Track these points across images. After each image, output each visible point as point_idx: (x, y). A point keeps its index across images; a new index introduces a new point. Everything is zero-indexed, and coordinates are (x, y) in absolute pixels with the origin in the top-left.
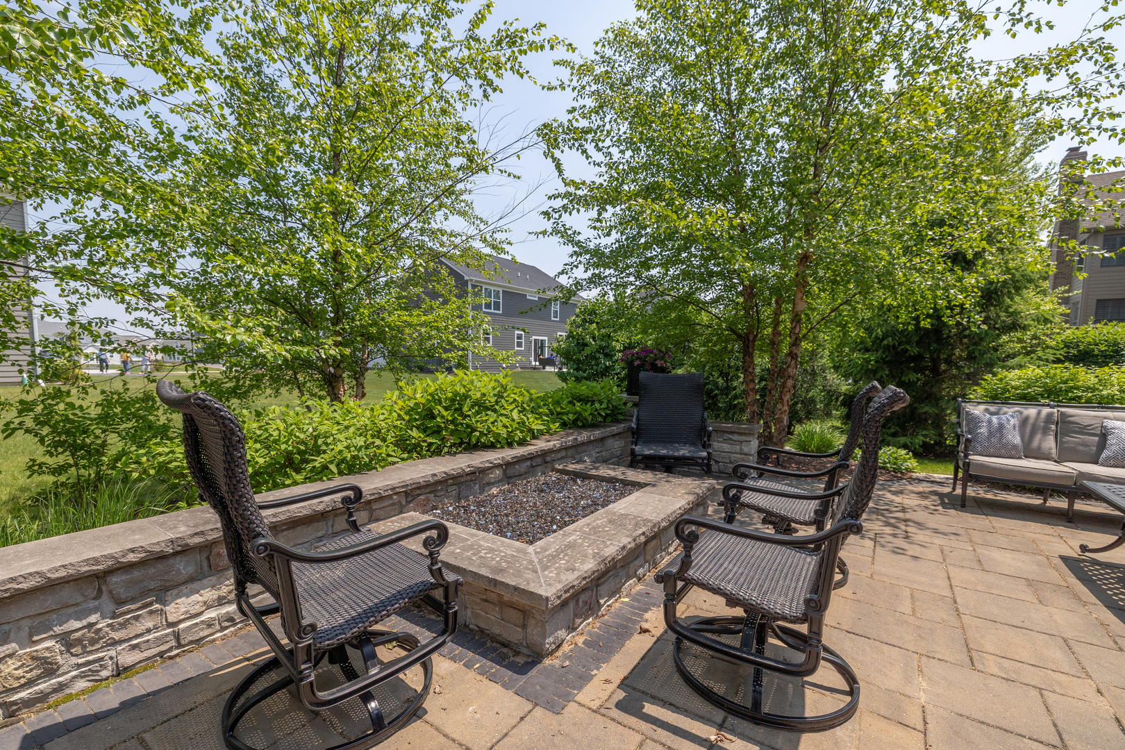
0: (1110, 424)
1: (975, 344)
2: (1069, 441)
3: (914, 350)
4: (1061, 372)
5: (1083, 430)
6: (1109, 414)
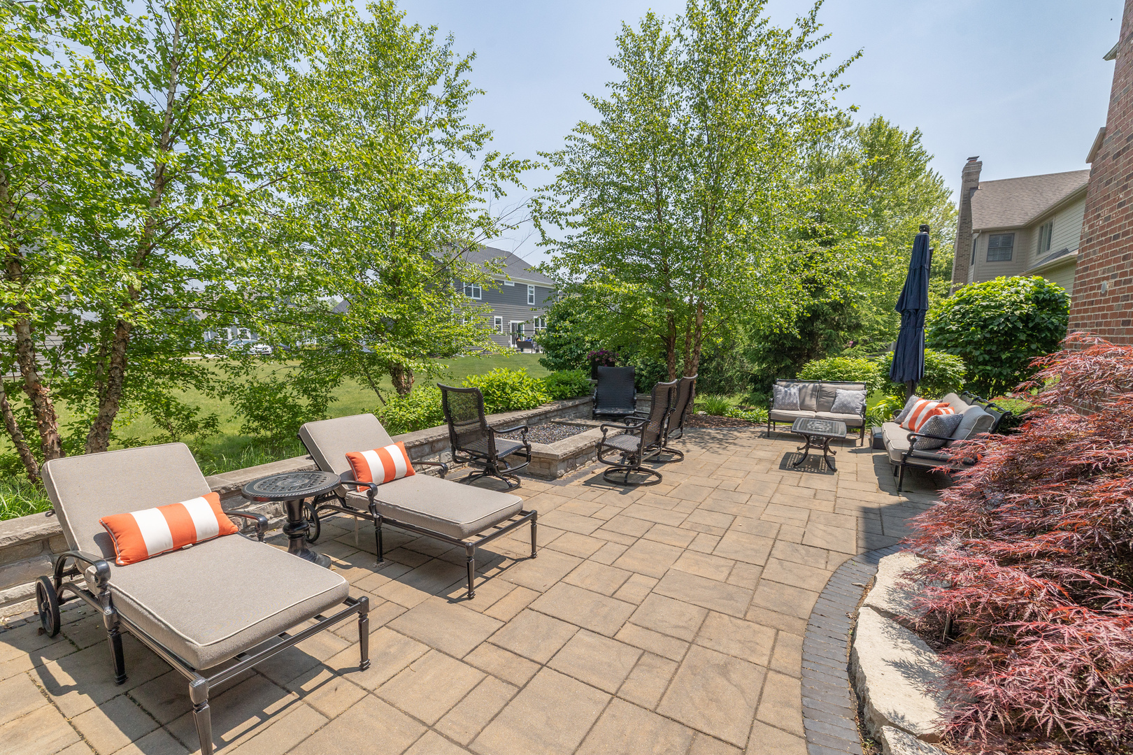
2: (821, 401)
6: (838, 386)
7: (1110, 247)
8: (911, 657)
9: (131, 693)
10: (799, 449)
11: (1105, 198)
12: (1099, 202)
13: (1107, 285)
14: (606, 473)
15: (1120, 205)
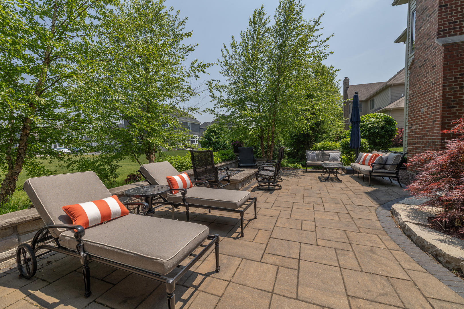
2: (324, 157)
7: (423, 97)
8: (442, 238)
9: (97, 300)
10: (322, 175)
11: (417, 81)
12: (415, 83)
13: (424, 110)
14: (258, 186)
15: (425, 83)
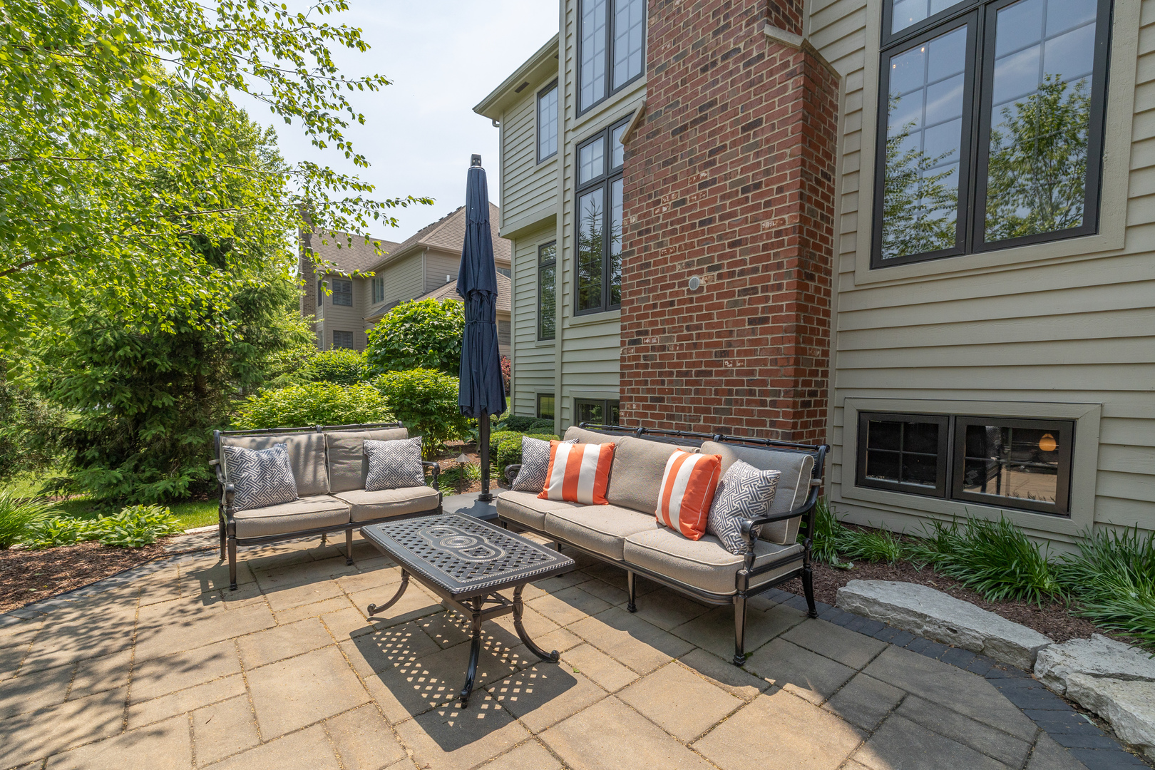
0: (371, 444)
1: (239, 360)
2: (338, 469)
3: (165, 365)
4: (323, 390)
5: (349, 454)
6: (366, 433)
7: (694, 235)
11: (666, 181)
12: (653, 187)
13: (700, 280)
15: (703, 185)
